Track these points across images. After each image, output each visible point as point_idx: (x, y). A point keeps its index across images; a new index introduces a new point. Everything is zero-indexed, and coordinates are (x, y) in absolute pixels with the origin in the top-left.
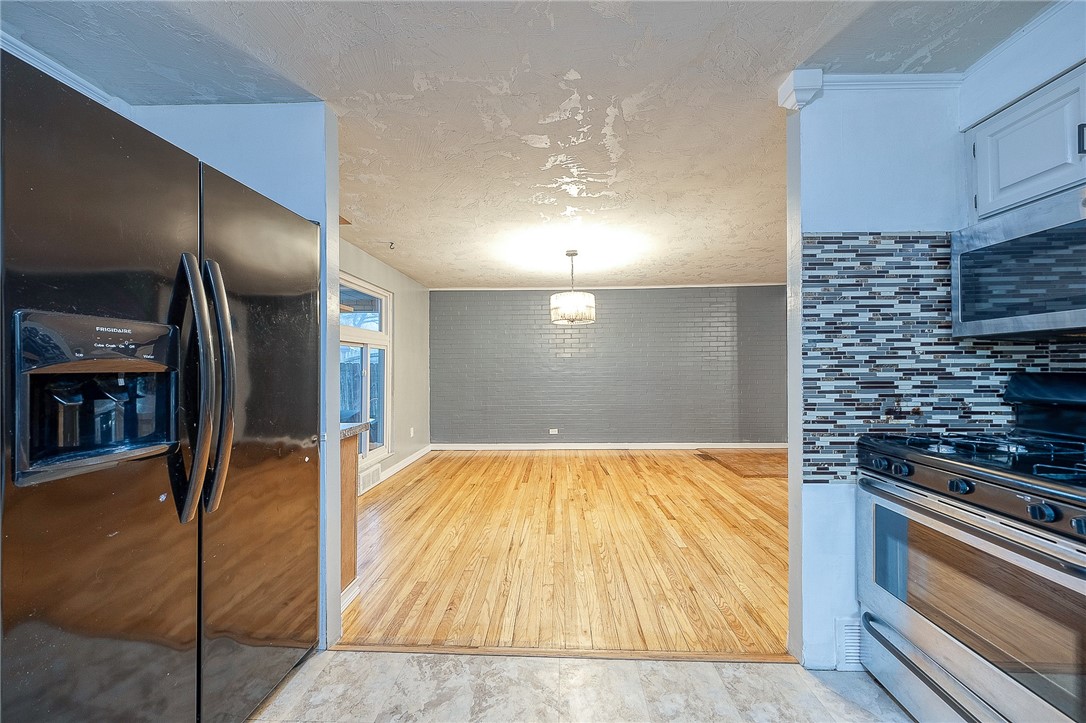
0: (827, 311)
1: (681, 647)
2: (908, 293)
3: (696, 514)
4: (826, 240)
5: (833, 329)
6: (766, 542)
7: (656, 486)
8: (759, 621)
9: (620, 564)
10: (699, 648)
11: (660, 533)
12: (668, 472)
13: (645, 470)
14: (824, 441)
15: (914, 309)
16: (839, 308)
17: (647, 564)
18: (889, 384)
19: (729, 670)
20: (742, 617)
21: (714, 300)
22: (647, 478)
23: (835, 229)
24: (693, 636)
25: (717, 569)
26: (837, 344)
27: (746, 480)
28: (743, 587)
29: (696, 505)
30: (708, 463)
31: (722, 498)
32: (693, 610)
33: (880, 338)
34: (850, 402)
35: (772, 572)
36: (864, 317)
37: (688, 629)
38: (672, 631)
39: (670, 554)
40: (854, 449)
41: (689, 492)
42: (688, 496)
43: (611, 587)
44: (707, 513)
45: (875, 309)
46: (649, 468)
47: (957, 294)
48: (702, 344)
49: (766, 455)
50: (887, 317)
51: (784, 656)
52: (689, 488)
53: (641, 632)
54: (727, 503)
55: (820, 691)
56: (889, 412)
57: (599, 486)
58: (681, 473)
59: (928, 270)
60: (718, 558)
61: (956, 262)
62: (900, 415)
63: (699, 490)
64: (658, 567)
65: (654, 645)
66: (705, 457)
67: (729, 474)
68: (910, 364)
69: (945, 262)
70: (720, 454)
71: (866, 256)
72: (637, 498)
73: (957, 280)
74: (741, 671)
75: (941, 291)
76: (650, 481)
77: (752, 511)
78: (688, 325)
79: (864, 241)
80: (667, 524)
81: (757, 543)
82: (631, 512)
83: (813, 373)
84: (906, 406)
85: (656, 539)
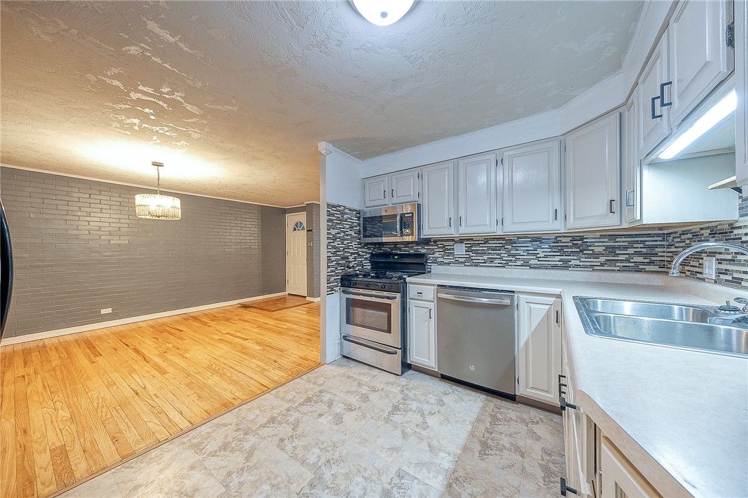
0: (333, 232)
1: (283, 380)
2: (351, 227)
3: (258, 334)
4: (333, 206)
5: (335, 239)
6: (296, 334)
7: (225, 328)
8: (307, 360)
9: (232, 368)
10: (290, 377)
11: (244, 347)
12: (228, 320)
13: (210, 322)
14: (332, 279)
15: (352, 233)
16: (336, 231)
17: (247, 362)
18: (347, 258)
19: (304, 377)
20: (300, 361)
21: (248, 211)
22: (215, 326)
23: (335, 203)
24: (285, 375)
25: (281, 350)
26: (335, 244)
27: (274, 313)
28: (295, 352)
29: (256, 330)
30: (249, 309)
31: (267, 324)
32: (280, 368)
33: (346, 242)
34: (338, 264)
35: (303, 343)
36: (342, 234)
37: (283, 374)
38: (276, 378)
39: (256, 354)
40: (339, 280)
41: (247, 326)
42: (248, 327)
43: (234, 378)
44: (263, 332)
45: (344, 233)
46: (212, 320)
47: (362, 229)
48: (241, 238)
49: (279, 299)
50: (347, 235)
51: (319, 365)
52: (246, 324)
53: (262, 385)
54: (271, 325)
55: (333, 368)
56: (348, 267)
57: (182, 339)
58: (236, 318)
59: (355, 220)
60: (279, 347)
61: (362, 219)
62: (350, 268)
63: (253, 323)
64: (254, 360)
65: (271, 386)
66: (245, 306)
67: (264, 312)
68: (351, 251)
69: (359, 218)
70: (253, 303)
71: (343, 213)
72: (216, 337)
73: (362, 225)
74: (309, 375)
75: (358, 228)
76: (218, 327)
77: (285, 325)
78: (231, 225)
79: (342, 208)
80: (245, 343)
81: (293, 336)
82: (219, 344)
83: (330, 254)
84: (351, 265)
85: (244, 351)
